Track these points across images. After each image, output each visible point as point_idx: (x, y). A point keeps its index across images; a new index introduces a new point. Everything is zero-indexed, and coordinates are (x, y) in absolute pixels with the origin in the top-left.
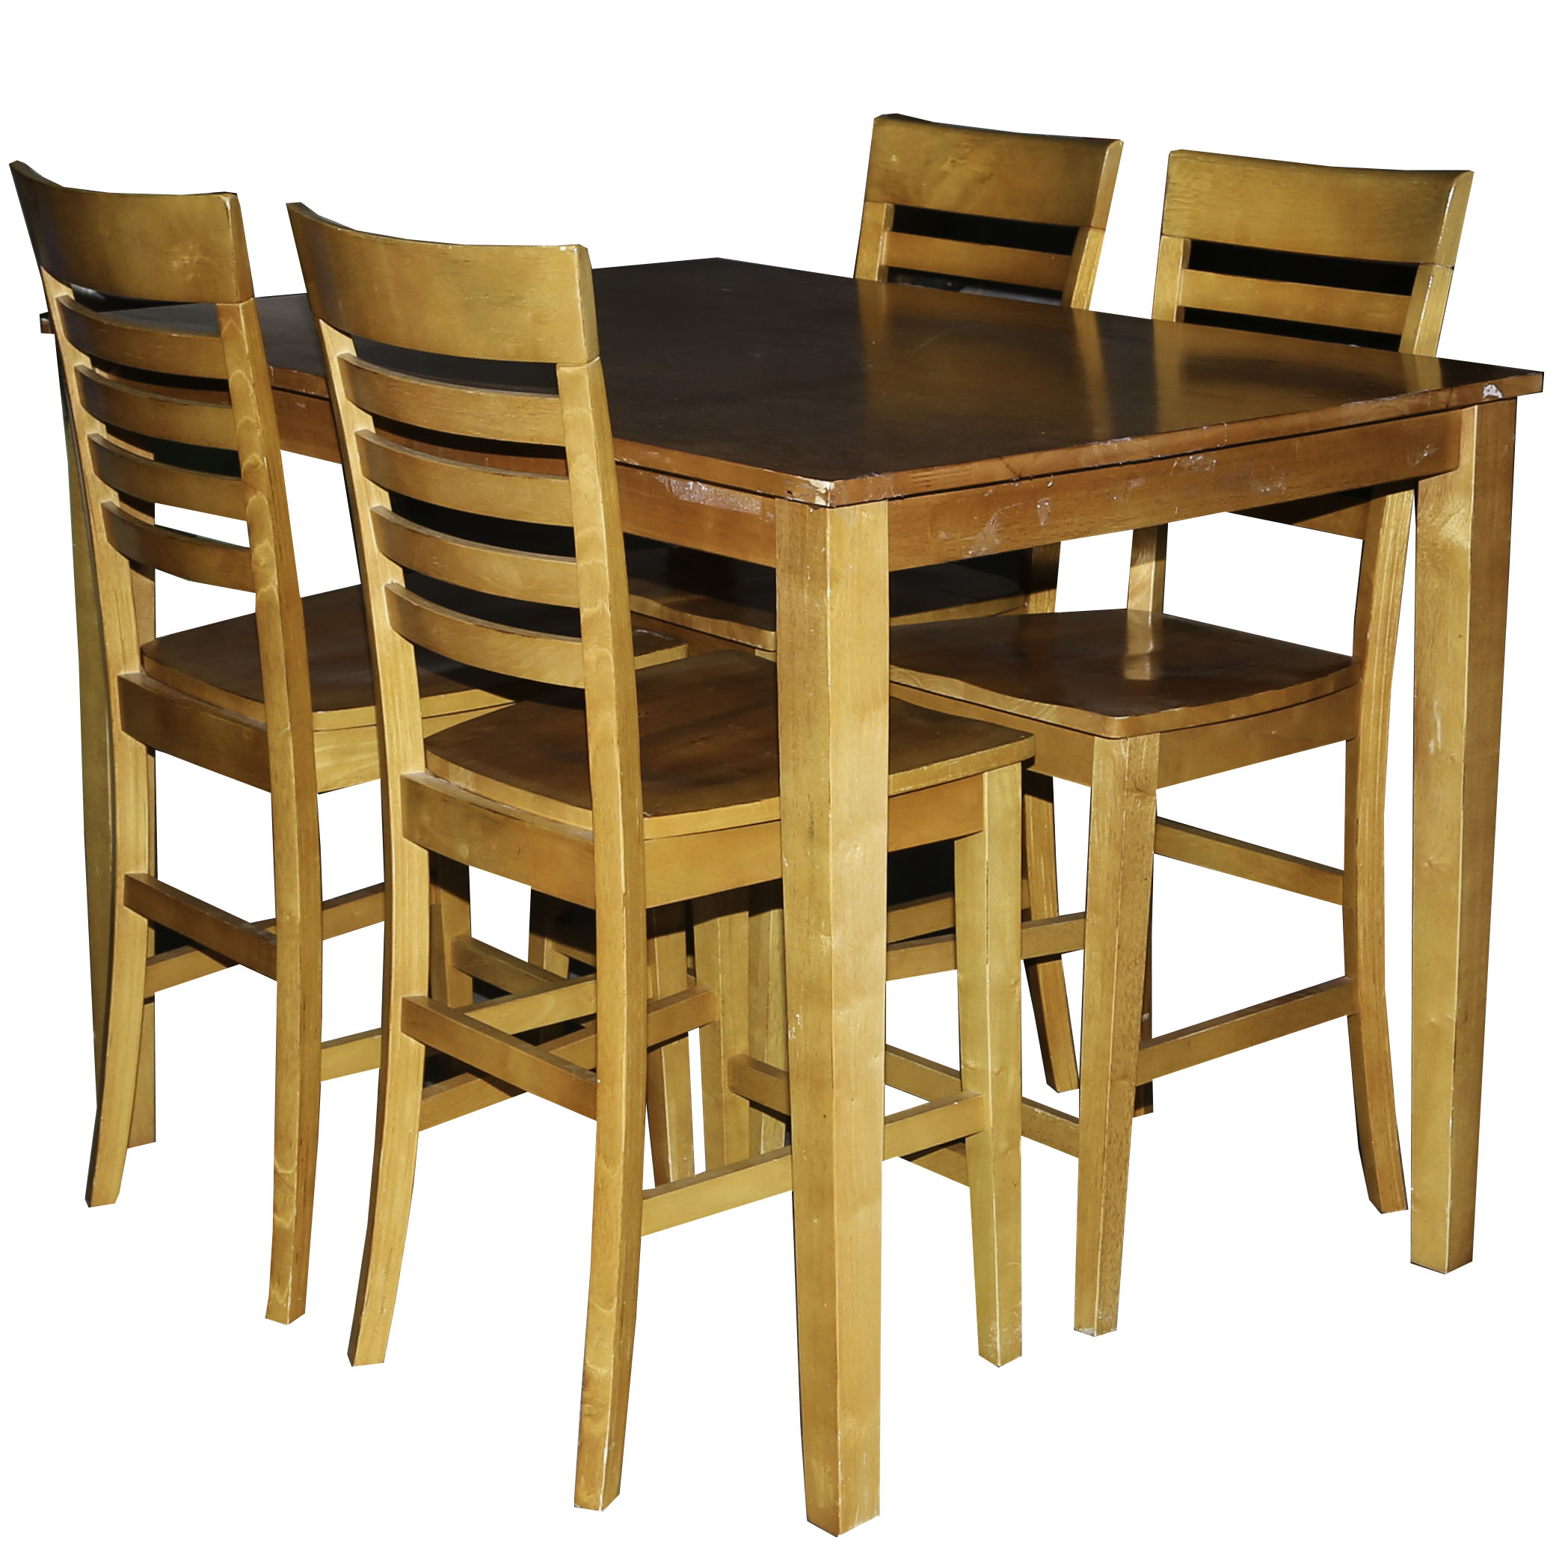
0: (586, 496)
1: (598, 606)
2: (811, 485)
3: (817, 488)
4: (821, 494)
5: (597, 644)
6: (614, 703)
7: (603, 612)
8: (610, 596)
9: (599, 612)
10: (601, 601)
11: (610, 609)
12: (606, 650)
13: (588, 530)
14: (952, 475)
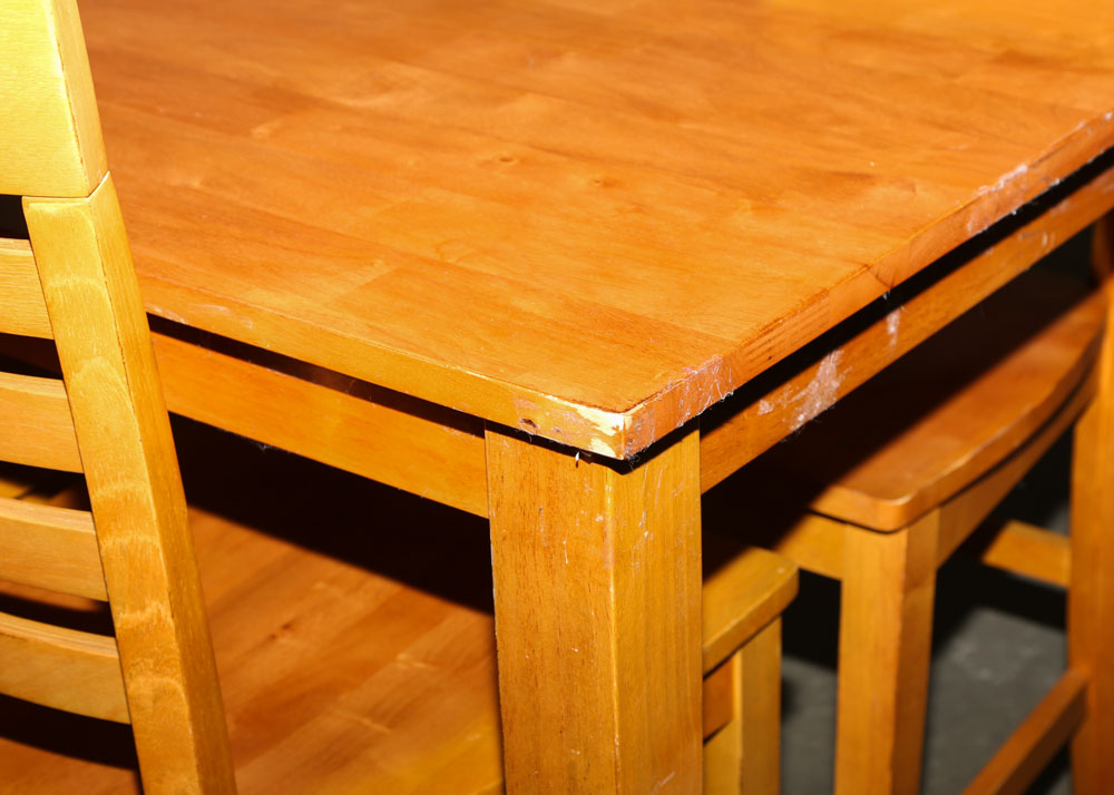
0: (107, 429)
1: (149, 610)
2: (579, 416)
3: (594, 424)
4: (603, 437)
5: (151, 670)
6: (194, 762)
7: (160, 619)
8: (170, 594)
9: (152, 620)
10: (154, 604)
11: (173, 617)
12: (173, 682)
13: (117, 487)
14: (802, 325)
